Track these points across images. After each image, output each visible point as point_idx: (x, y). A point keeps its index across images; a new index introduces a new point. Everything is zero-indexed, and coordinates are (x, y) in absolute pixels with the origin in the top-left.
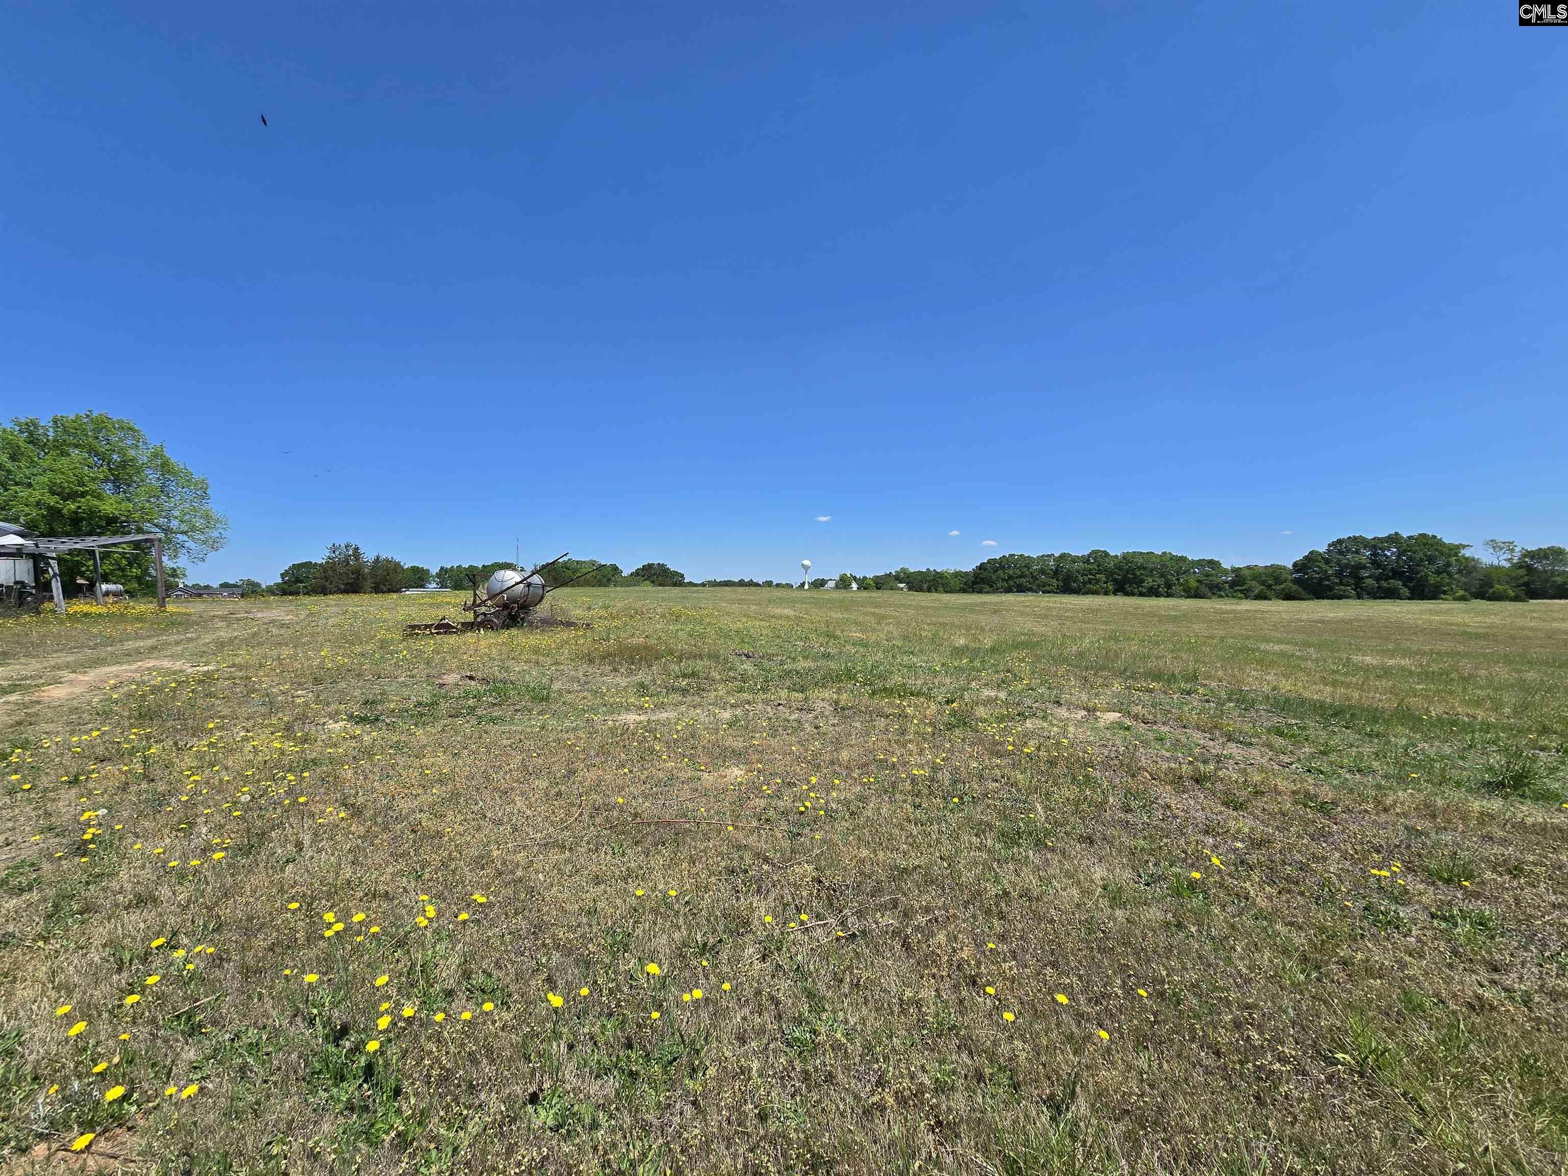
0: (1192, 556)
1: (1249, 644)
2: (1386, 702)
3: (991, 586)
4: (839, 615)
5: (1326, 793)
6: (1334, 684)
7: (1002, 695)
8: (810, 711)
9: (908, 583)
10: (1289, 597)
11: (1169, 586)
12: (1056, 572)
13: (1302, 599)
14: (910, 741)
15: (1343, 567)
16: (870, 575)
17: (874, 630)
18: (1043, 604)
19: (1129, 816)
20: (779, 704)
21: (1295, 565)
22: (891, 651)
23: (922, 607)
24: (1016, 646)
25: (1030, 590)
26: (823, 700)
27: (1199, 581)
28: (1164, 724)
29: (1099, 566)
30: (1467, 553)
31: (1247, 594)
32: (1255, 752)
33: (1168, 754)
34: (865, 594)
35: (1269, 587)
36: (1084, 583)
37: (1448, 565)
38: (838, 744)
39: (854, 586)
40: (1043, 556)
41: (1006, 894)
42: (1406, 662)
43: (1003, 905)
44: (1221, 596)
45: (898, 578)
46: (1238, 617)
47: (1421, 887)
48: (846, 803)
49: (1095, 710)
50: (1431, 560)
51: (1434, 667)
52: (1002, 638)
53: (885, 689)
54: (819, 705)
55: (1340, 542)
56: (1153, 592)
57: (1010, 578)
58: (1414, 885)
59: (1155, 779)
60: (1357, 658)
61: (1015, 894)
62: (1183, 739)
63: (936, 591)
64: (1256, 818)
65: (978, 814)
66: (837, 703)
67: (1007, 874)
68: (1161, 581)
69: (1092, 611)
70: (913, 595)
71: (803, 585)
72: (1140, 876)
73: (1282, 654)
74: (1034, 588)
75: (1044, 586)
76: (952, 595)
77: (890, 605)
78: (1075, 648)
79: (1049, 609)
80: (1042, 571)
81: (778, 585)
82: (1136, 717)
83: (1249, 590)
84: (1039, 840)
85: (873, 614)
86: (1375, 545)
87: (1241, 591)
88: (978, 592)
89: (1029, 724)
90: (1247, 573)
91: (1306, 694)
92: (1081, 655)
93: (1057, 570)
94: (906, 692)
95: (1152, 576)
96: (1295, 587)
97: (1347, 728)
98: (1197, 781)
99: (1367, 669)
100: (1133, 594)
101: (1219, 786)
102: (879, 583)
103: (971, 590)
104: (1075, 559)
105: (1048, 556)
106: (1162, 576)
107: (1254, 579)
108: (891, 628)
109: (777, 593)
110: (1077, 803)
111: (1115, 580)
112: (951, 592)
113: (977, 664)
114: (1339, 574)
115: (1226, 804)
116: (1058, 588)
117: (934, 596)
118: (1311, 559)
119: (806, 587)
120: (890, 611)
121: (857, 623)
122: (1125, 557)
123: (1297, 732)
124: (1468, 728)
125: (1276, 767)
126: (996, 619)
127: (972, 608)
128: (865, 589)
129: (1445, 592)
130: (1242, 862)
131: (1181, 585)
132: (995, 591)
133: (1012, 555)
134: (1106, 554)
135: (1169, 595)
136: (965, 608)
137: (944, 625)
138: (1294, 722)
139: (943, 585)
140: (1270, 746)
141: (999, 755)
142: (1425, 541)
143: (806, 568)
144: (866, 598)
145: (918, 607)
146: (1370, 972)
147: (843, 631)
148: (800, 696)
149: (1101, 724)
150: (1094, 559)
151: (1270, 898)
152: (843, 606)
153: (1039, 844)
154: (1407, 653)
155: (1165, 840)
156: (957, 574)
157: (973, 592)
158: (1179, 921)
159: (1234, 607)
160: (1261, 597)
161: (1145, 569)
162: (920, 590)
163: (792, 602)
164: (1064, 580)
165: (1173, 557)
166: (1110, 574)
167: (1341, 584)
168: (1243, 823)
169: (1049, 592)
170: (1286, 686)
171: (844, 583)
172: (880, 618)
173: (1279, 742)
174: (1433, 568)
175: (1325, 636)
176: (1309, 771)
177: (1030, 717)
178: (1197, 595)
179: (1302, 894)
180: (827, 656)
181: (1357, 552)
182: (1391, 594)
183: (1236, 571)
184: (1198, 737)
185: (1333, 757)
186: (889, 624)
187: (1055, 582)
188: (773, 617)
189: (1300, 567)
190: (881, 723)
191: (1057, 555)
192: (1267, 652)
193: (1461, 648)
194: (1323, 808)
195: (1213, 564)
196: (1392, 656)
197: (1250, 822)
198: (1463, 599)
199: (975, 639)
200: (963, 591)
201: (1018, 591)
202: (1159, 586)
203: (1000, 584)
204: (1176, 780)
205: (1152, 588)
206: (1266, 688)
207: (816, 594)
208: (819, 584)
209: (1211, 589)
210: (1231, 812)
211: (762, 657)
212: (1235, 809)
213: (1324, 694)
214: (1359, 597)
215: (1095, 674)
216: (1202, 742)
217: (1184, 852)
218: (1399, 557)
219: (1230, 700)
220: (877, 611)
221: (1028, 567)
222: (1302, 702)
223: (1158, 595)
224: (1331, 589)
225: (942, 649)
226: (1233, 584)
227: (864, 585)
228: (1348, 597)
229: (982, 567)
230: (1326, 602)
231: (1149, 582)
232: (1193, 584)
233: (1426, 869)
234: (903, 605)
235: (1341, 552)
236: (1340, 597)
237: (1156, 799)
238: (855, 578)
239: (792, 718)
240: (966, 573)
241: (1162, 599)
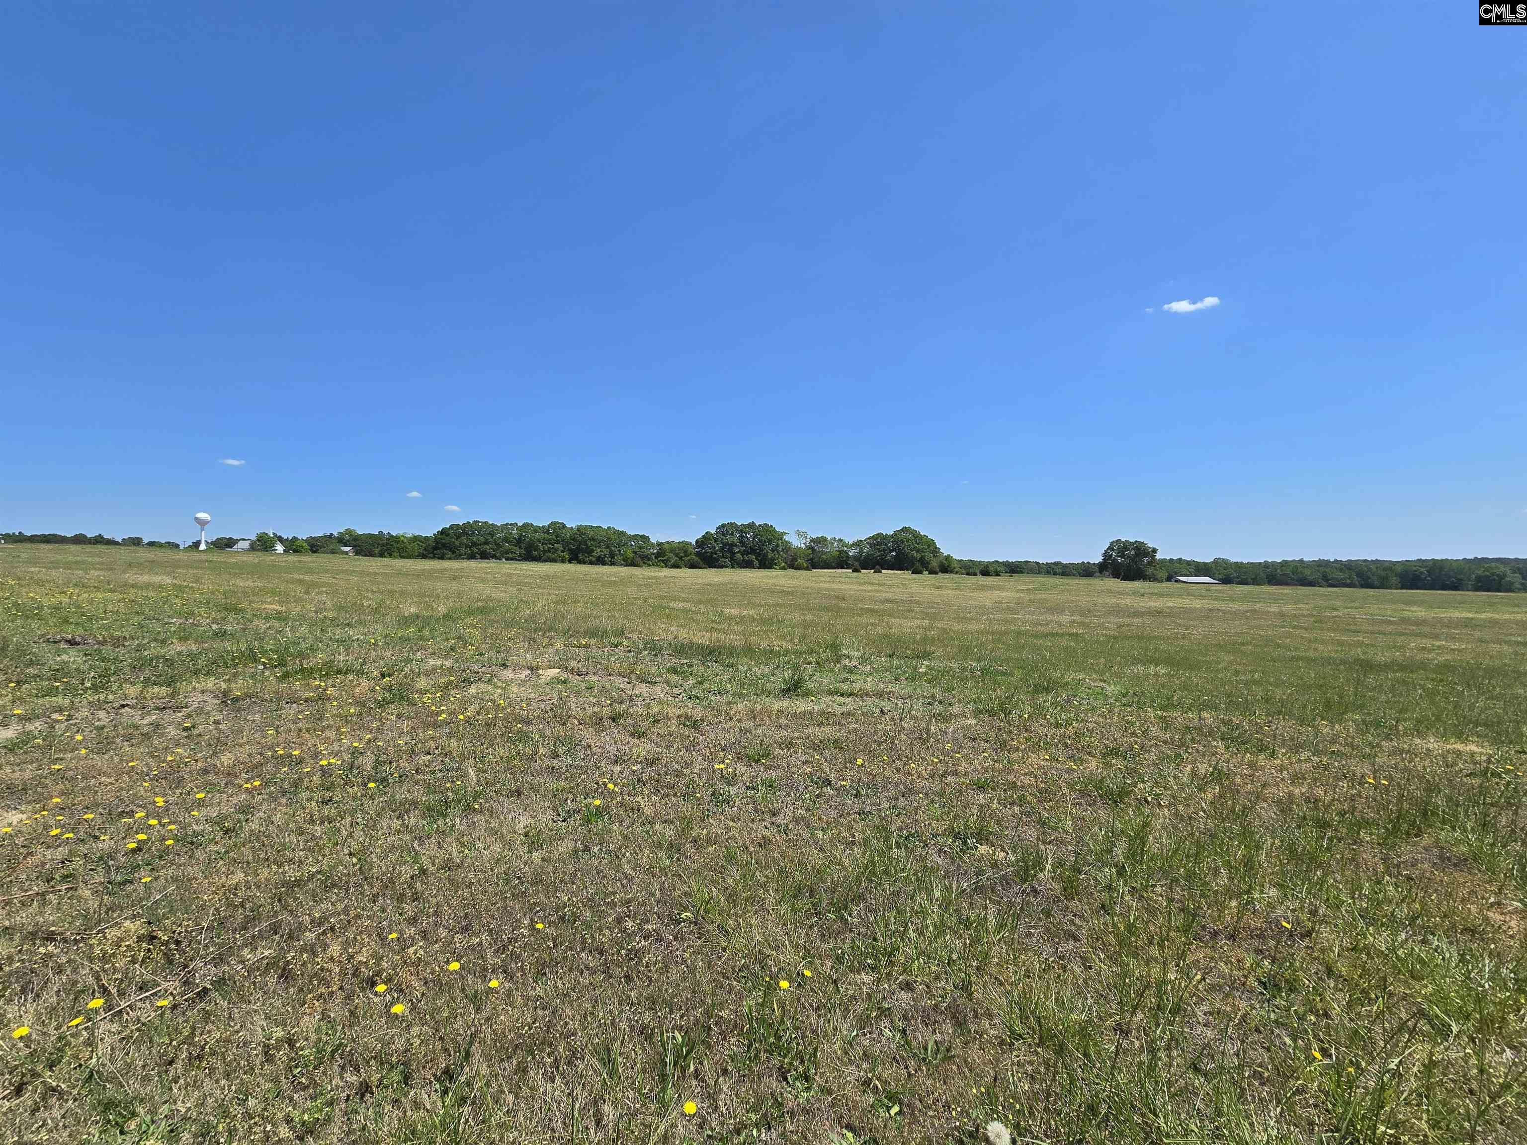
0: (631, 532)
1: (664, 603)
2: (737, 641)
3: (454, 552)
4: (249, 583)
5: (698, 713)
6: (711, 630)
7: (448, 663)
8: (178, 708)
9: (354, 547)
10: (693, 566)
11: (612, 556)
12: (519, 542)
13: (701, 568)
14: (329, 727)
15: (725, 545)
16: (303, 536)
17: (298, 600)
18: (504, 571)
19: (555, 761)
20: (123, 706)
21: (697, 542)
22: (323, 625)
23: (369, 574)
24: (471, 612)
25: (494, 557)
26: (203, 692)
27: (635, 552)
28: (594, 674)
29: (557, 537)
30: (786, 538)
31: (666, 564)
32: (657, 688)
33: (594, 700)
34: (293, 558)
35: (681, 558)
36: (545, 552)
37: (777, 546)
38: (219, 744)
39: (280, 548)
40: (507, 524)
41: (423, 871)
42: (752, 612)
43: (418, 884)
44: (649, 565)
45: (341, 540)
46: (659, 582)
47: (743, 769)
48: (218, 821)
49: (538, 668)
50: (770, 542)
51: (766, 615)
52: (458, 605)
53: (302, 670)
54: (195, 701)
55: (723, 526)
56: (600, 561)
57: (474, 544)
58: (741, 768)
59: (581, 724)
60: (727, 611)
61: (432, 869)
62: (608, 685)
63: (390, 556)
64: (652, 741)
65: (401, 794)
66: (225, 693)
67: (428, 852)
68: (607, 552)
69: (547, 577)
70: (359, 560)
71: (197, 544)
72: (559, 815)
73: (685, 611)
74: (498, 555)
75: (507, 553)
76: (407, 560)
77: (327, 571)
78: (528, 612)
79: (510, 575)
80: (506, 540)
81: (151, 544)
82: (572, 671)
83: (668, 560)
84: (468, 805)
85: (301, 581)
86: (742, 530)
87: (663, 561)
88: (439, 558)
89: (473, 690)
90: (666, 546)
91: (696, 640)
92: (532, 618)
93: (520, 538)
94: (330, 670)
95: (600, 547)
96: (696, 559)
97: (716, 662)
98: (614, 720)
99: (731, 618)
100: (584, 563)
101: (630, 721)
102: (315, 546)
103: (431, 555)
104: (536, 529)
105: (511, 525)
106: (608, 547)
107: (671, 551)
108: (324, 597)
109: (143, 554)
110: (509, 759)
111: (570, 550)
112: (409, 557)
113: (426, 632)
114: (722, 549)
115: (632, 735)
116: (520, 555)
117: (386, 561)
118: (707, 537)
119: (203, 547)
120: (326, 578)
121: (274, 592)
122: (579, 529)
123: (686, 668)
124: (778, 654)
125: (670, 698)
126: (455, 586)
127: (429, 575)
128: (295, 551)
129: (776, 564)
130: (639, 780)
131: (621, 555)
132: (458, 557)
133: (476, 522)
134: (564, 526)
135: (612, 564)
136: (419, 575)
137: (392, 593)
138: (685, 661)
139: (398, 549)
140: (668, 682)
141: (436, 725)
142: (767, 529)
143: (202, 523)
144: (294, 562)
145: (362, 573)
146: (709, 842)
147: (251, 603)
148: (164, 691)
149: (543, 680)
150: (554, 530)
151: (654, 805)
152: (255, 571)
153: (469, 809)
154: (754, 606)
155: (583, 777)
156: (416, 539)
157: (433, 558)
158: (586, 846)
159: (656, 574)
160: (676, 566)
161: (594, 540)
162: (371, 554)
163: (172, 567)
164: (526, 549)
165: (616, 532)
166: (566, 544)
167: (723, 557)
168: (642, 749)
169: (512, 559)
170: (683, 634)
171: (263, 544)
172: (309, 587)
173: (674, 678)
174: (771, 547)
175: (711, 596)
176: (690, 698)
177: (475, 682)
178: (633, 564)
179: (675, 795)
180: (221, 635)
181: (732, 534)
182: (748, 565)
183: (660, 544)
184: (621, 683)
185: (706, 685)
186: (320, 593)
187: (517, 550)
188: (132, 586)
189: (701, 543)
190: (290, 711)
191: (520, 524)
192: (673, 609)
193: (780, 601)
194: (695, 725)
195: (644, 538)
196: (746, 608)
197: (648, 747)
198: (784, 568)
199: (429, 607)
200: (424, 557)
201: (481, 558)
202: (605, 555)
203: (463, 550)
204: (598, 722)
205: (599, 557)
206: (670, 637)
207: (217, 557)
208: (224, 544)
209: (642, 559)
210: (635, 740)
211: (103, 643)
212: (639, 738)
213: (703, 638)
214: (733, 567)
215: (543, 635)
216: (622, 686)
217: (597, 783)
218: (754, 539)
219: (645, 649)
220: (307, 578)
221: (492, 534)
222: (691, 645)
223: (604, 564)
224: (717, 560)
225: (388, 618)
226: (658, 555)
227: (293, 546)
228: (727, 567)
229: (444, 532)
230: (713, 570)
231: (597, 552)
232: (630, 555)
233: (748, 756)
234: (343, 571)
235: (723, 534)
236: (722, 567)
237: (580, 741)
238: (280, 539)
239: (145, 722)
240: (427, 538)
241: (606, 567)
